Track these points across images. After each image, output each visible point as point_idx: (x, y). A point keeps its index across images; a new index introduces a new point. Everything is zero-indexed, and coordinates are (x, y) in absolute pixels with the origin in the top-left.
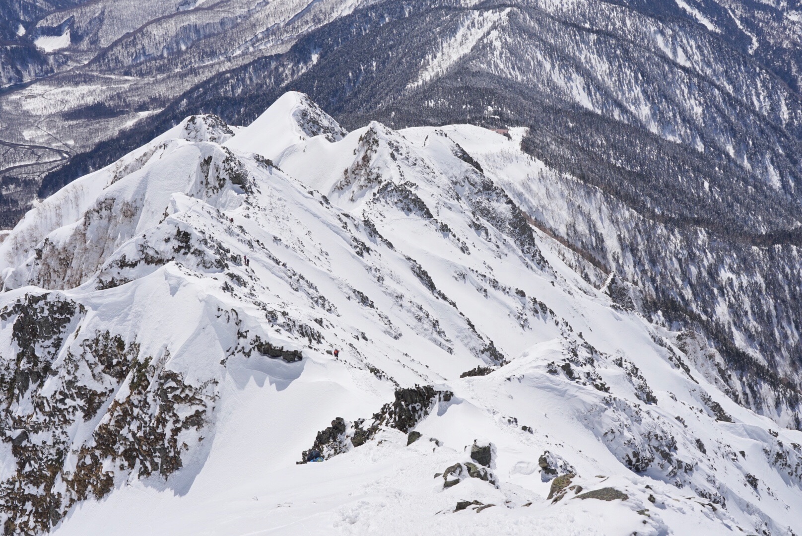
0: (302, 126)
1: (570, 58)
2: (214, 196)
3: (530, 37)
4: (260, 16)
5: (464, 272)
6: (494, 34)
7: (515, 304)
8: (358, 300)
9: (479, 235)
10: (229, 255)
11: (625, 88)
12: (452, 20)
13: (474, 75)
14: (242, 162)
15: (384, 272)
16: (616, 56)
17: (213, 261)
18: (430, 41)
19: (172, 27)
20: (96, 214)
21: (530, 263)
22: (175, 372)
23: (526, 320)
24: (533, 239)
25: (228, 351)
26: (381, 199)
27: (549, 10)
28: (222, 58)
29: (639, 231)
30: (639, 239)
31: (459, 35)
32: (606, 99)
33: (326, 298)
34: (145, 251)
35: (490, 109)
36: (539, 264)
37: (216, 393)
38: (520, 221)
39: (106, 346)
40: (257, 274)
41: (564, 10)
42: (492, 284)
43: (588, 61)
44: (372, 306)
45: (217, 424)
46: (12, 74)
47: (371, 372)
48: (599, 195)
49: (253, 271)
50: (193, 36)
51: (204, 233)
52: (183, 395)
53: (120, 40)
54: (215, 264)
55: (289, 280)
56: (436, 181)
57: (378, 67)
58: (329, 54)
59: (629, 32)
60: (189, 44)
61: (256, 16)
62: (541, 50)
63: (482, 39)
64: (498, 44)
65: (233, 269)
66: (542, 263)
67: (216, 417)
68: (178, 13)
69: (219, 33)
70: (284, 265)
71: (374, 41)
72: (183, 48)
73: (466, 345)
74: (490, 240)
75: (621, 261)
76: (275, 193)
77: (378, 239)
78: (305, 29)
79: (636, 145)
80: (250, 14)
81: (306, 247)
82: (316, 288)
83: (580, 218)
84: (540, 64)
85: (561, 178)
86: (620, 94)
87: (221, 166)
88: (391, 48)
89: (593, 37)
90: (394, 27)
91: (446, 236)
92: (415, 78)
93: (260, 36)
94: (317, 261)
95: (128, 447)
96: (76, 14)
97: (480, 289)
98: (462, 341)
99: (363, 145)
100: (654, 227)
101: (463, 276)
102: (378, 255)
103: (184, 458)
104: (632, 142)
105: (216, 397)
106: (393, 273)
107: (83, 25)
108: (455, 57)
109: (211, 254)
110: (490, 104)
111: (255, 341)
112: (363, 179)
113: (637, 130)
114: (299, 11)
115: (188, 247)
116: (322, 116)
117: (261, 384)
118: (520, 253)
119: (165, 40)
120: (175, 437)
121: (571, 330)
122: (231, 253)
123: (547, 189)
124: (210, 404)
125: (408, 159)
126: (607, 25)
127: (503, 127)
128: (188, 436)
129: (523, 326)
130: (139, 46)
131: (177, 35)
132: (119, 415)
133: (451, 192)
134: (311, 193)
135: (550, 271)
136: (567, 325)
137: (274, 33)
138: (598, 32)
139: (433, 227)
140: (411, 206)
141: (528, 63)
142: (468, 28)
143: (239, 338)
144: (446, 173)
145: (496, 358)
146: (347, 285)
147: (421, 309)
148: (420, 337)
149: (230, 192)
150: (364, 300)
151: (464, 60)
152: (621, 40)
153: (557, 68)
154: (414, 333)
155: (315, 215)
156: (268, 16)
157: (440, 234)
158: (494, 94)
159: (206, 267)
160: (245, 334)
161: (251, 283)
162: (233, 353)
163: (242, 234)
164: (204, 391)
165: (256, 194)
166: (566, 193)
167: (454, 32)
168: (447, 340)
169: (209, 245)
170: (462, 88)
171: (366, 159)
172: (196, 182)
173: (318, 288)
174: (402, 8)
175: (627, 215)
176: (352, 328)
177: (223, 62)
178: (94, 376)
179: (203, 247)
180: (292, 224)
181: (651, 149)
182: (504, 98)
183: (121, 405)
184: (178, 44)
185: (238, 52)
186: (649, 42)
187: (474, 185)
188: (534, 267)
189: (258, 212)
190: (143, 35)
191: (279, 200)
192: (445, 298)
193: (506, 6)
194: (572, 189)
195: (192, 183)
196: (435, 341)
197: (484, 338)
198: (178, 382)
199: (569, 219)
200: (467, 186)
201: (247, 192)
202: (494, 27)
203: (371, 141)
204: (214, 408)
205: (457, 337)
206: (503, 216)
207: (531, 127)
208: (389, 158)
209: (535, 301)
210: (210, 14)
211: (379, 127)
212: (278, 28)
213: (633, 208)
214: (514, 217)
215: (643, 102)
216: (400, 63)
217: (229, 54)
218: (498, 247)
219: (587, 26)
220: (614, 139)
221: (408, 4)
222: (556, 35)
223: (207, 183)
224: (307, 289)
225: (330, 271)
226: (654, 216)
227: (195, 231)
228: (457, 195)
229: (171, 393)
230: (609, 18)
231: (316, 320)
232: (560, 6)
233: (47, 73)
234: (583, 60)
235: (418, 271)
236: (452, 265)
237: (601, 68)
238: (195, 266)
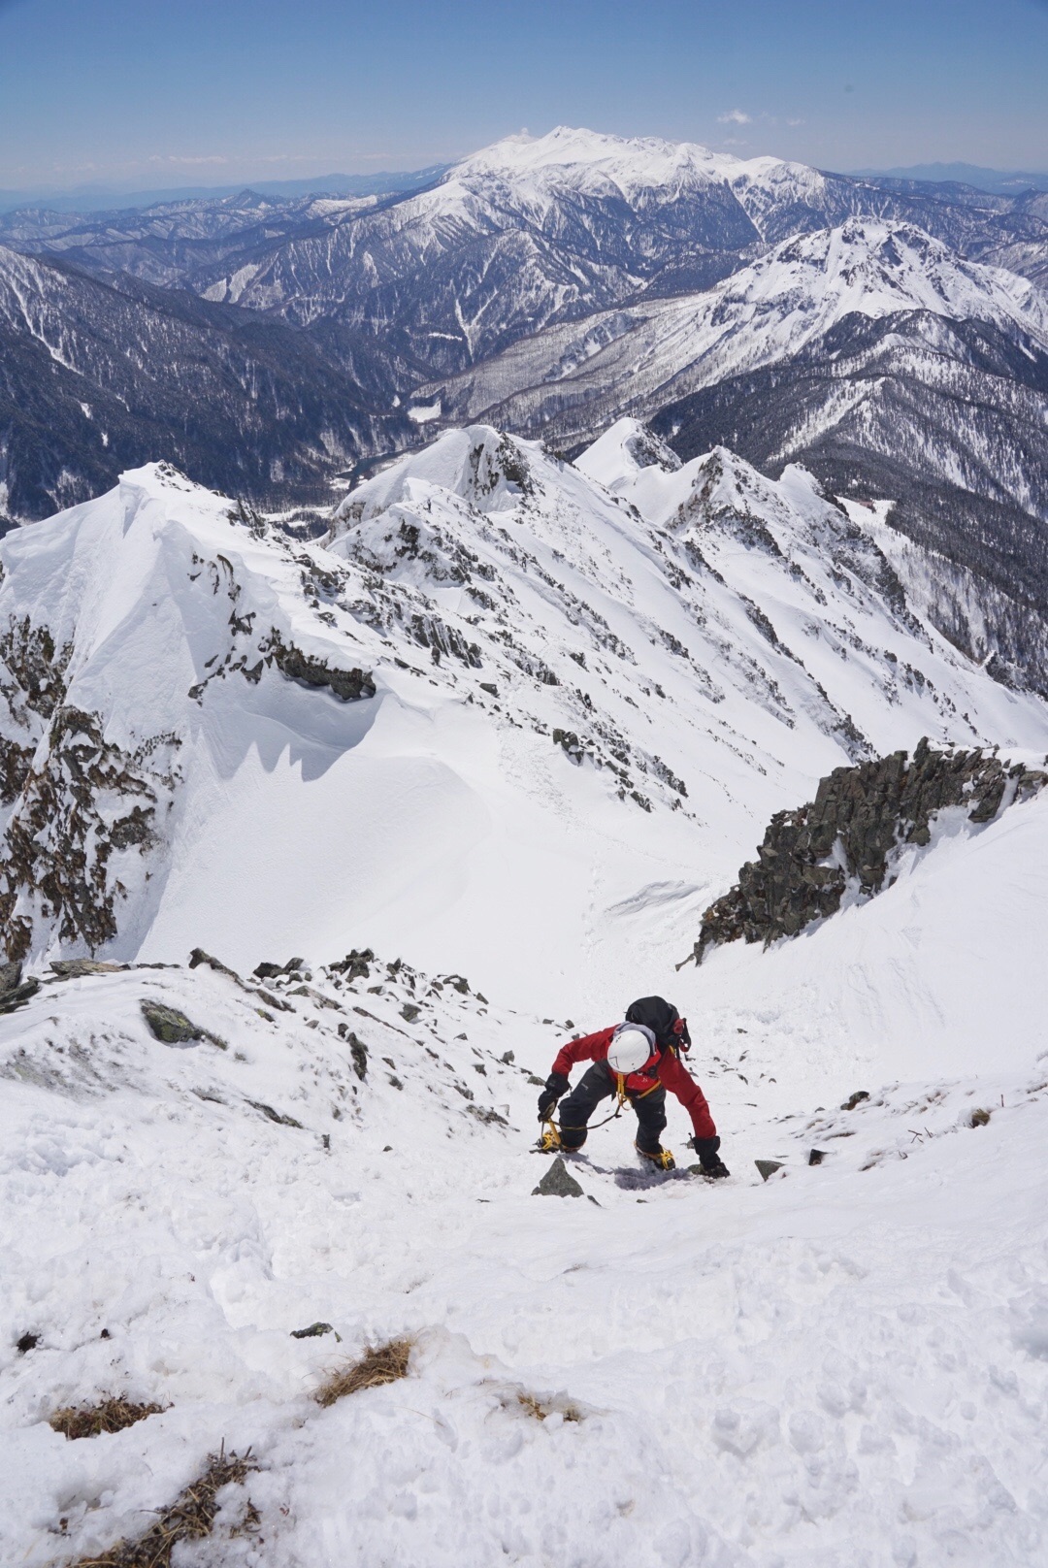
0: (636, 457)
1: (946, 432)
2: (484, 498)
3: (904, 409)
4: (624, 387)
5: (817, 625)
6: (866, 404)
7: (882, 670)
8: (666, 646)
9: (839, 586)
10: (475, 565)
11: (1004, 466)
12: (821, 389)
13: (840, 447)
14: (523, 453)
15: (707, 612)
16: (997, 432)
17: (449, 570)
18: (796, 412)
19: (537, 398)
20: (343, 523)
21: (900, 626)
22: (83, 709)
23: (895, 692)
24: (904, 601)
25: (208, 665)
26: (716, 527)
27: (927, 382)
28: (584, 429)
29: (1009, 617)
30: (1008, 625)
31: (827, 406)
32: (982, 477)
33: (620, 639)
34: (359, 554)
35: (854, 482)
36: (911, 628)
37: (175, 769)
38: (890, 578)
39: (24, 649)
40: (517, 595)
41: (944, 382)
42: (853, 642)
43: (966, 436)
44: (685, 655)
45: (175, 846)
46: (386, 443)
47: (556, 742)
48: (967, 576)
49: (511, 591)
50: (557, 407)
51: (438, 529)
52: (104, 769)
53: (488, 410)
54: (451, 573)
55: (566, 608)
56: (790, 521)
57: (739, 438)
58: (691, 425)
59: (1014, 406)
60: (553, 415)
61: (620, 387)
62: (914, 423)
63: (852, 410)
64: (868, 415)
65: (478, 583)
66: (916, 627)
67: (172, 828)
68: (544, 384)
69: (583, 404)
70: (560, 587)
71: (737, 412)
72: (547, 418)
73: (813, 718)
74: (852, 595)
75: (985, 648)
76: (565, 496)
77: (704, 569)
78: (668, 401)
79: (1012, 527)
80: (614, 384)
81: (600, 571)
82: (605, 623)
83: (945, 599)
84: (912, 438)
85: (927, 556)
86: (997, 473)
87: (494, 455)
88: (755, 419)
89: (973, 411)
90: (759, 397)
91: (796, 579)
92: (777, 451)
93: (623, 407)
94: (614, 590)
95: (51, 870)
96: (447, 385)
97: (836, 648)
98: (808, 712)
99: (704, 475)
100: (1026, 614)
101: (816, 630)
102: (701, 589)
103: (121, 914)
104: (1006, 523)
105: (175, 779)
106: (720, 615)
107: (454, 396)
108: (821, 429)
109: (445, 559)
110: (855, 477)
111: (273, 642)
112: (700, 516)
113: (1014, 512)
114: (663, 382)
115: (415, 549)
116: (661, 448)
117: (270, 764)
118: (889, 613)
119: (530, 411)
120: (102, 865)
121: (954, 710)
122: (480, 562)
123: (911, 567)
124: (163, 793)
125: (757, 492)
126: (990, 399)
127: (867, 500)
128: (125, 864)
129: (890, 700)
130: (505, 417)
131: (541, 406)
132: (36, 801)
133: (808, 536)
134: (616, 500)
135: (925, 637)
136: (949, 703)
137: (636, 405)
138: (979, 406)
139: (782, 567)
140: (755, 538)
141: (900, 436)
142: (838, 399)
143: (234, 633)
144: (803, 515)
145: (853, 738)
146: (652, 624)
147: (755, 665)
148: (751, 703)
149: (504, 493)
150: (675, 646)
151: (831, 432)
152: (1004, 414)
153: (931, 443)
154: (742, 696)
155: (618, 530)
156: (632, 387)
157: (789, 576)
158: (860, 467)
159: (438, 579)
160: (245, 622)
161: (502, 604)
162: (220, 672)
163: (503, 540)
164: (147, 760)
165: (538, 495)
166: (931, 572)
167: (822, 402)
168: (788, 710)
169: (444, 547)
170: (826, 460)
171: (706, 492)
172: (462, 480)
173: (608, 623)
174: (769, 379)
175: (997, 598)
176: (641, 676)
177: (585, 433)
178: (13, 711)
179: (435, 549)
180: (584, 539)
181: (1028, 533)
182: (870, 472)
183: (37, 778)
184: (542, 414)
185: (600, 424)
186: (1035, 418)
187: (836, 531)
188: (905, 631)
189: (536, 518)
190: (509, 406)
191: (571, 506)
192: (789, 654)
193: (880, 375)
194: (939, 569)
195: (458, 481)
196: (771, 710)
197: (839, 711)
198: (95, 735)
199: (932, 600)
200: (828, 531)
201: (525, 491)
202: (866, 398)
203: (714, 470)
204: (171, 804)
205: (802, 706)
206: (869, 571)
207: (898, 501)
208: (734, 490)
209: (909, 668)
210: (575, 385)
211: (725, 453)
212: (642, 399)
213: (1004, 591)
214: (883, 572)
215: (1023, 483)
216: (762, 434)
217: (591, 425)
218: (861, 603)
219: (968, 399)
220: (988, 519)
221: (776, 375)
222: (933, 407)
223: (477, 481)
224: (592, 622)
225: (632, 605)
226: (1026, 602)
227: (425, 526)
228: (815, 540)
229: (86, 760)
230: (992, 391)
231: (573, 656)
232: (939, 377)
233: (417, 442)
234: (960, 435)
235: (755, 615)
236: (803, 615)
237: (979, 444)
238: (423, 576)
